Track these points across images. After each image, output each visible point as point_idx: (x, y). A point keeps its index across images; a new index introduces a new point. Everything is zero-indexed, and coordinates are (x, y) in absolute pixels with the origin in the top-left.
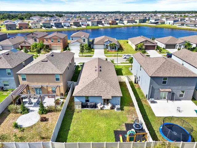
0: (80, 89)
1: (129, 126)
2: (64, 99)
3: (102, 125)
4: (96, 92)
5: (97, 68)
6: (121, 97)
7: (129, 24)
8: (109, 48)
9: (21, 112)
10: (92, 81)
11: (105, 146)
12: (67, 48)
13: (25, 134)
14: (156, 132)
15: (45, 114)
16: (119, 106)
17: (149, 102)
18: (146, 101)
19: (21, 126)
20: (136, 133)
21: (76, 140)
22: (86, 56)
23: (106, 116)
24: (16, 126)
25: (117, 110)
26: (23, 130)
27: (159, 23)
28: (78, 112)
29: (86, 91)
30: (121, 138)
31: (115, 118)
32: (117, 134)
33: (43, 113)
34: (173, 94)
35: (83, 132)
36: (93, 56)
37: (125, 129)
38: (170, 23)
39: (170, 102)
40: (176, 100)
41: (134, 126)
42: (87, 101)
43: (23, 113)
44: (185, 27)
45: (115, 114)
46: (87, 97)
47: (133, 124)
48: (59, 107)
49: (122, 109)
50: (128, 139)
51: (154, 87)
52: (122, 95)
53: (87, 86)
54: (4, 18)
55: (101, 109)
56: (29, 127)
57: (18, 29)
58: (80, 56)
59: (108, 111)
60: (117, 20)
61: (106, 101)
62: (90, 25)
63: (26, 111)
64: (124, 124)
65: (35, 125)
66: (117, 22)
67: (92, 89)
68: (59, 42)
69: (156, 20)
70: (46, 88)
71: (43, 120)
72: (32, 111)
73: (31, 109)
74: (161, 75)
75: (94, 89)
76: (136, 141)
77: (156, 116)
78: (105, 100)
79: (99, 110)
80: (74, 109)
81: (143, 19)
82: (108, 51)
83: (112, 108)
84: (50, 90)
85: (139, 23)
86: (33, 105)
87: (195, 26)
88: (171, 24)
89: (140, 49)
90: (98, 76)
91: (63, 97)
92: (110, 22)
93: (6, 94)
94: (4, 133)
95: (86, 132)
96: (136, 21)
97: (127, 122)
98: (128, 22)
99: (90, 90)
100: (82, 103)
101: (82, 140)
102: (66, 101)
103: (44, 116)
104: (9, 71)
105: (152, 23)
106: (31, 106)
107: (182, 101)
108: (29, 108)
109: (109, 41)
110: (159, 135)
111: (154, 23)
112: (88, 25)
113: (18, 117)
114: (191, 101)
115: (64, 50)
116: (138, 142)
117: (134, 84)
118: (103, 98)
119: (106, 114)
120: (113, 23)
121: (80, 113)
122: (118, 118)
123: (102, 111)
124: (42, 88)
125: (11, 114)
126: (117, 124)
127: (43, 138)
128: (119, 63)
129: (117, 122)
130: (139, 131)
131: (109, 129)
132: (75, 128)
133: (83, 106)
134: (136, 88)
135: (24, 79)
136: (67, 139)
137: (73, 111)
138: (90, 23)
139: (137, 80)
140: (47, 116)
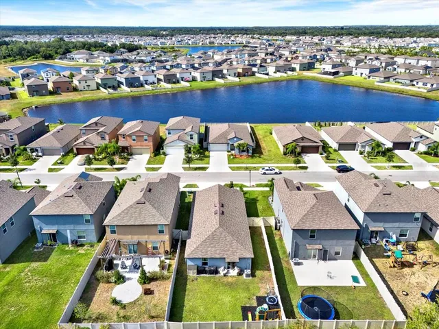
0: (195, 246)
1: (261, 300)
2: (170, 259)
3: (227, 299)
4: (218, 252)
5: (217, 208)
6: (252, 258)
7: (279, 75)
8: (237, 150)
9: (116, 282)
10: (210, 233)
11: (230, 326)
12: (161, 151)
13: (129, 312)
14: (294, 307)
15: (149, 283)
16: (249, 272)
17: (292, 264)
18: (288, 262)
19: (120, 301)
20: (270, 309)
21: (194, 319)
22: (196, 169)
23: (231, 286)
24: (115, 302)
25: (246, 277)
26: (124, 307)
27: (341, 73)
28: (193, 281)
29: (203, 251)
30: (250, 315)
31: (243, 289)
32: (246, 310)
33: (145, 283)
34: (326, 252)
35: (202, 309)
36: (207, 168)
37: (255, 305)
38: (362, 74)
39: (322, 262)
40: (330, 259)
41: (267, 300)
42: (205, 264)
43: (118, 282)
44: (391, 85)
45: (244, 282)
46: (205, 259)
47: (266, 297)
48: (165, 272)
49: (253, 275)
50: (257, 318)
51: (298, 242)
52: (253, 256)
53: (204, 241)
54: (9, 56)
55: (225, 275)
56: (131, 303)
57: (51, 93)
58: (184, 168)
59: (234, 279)
60: (255, 65)
61: (232, 265)
62: (199, 79)
63: (121, 279)
64: (255, 297)
65: (137, 300)
66: (255, 69)
67: (212, 247)
68: (146, 140)
69: (334, 67)
70: (144, 243)
71: (148, 292)
72: (129, 279)
73: (127, 275)
74: (307, 226)
75: (215, 247)
76: (267, 319)
77: (299, 285)
78: (229, 263)
79: (221, 277)
80: (187, 276)
81: (309, 63)
82: (235, 157)
83: (240, 274)
84: (150, 246)
85: (300, 70)
86: (127, 270)
87: (412, 83)
88: (364, 75)
89: (293, 152)
90: (220, 224)
91: (169, 256)
92: (240, 70)
93: (83, 252)
94: (101, 312)
95: (206, 309)
96: (293, 66)
97: (259, 295)
98: (278, 70)
99: (209, 249)
100: (198, 267)
101: (202, 318)
102: (174, 263)
103: (148, 286)
104: (89, 218)
105: (326, 73)
106: (126, 272)
107: (339, 261)
108: (124, 274)
109: (235, 137)
110: (297, 311)
111: (330, 74)
112: (194, 79)
113: (113, 288)
114: (351, 261)
115: (155, 155)
116: (270, 320)
117: (275, 232)
118: (227, 260)
119: (232, 284)
120: (247, 73)
121: (195, 282)
122: (248, 289)
123: (225, 279)
124: (139, 243)
125: (101, 285)
126: (245, 297)
127: (153, 317)
128: (253, 186)
129: (245, 294)
130: (273, 307)
131: (235, 305)
132: (191, 304)
133: (200, 271)
134: (277, 238)
135: (113, 232)
136: (182, 318)
137: (186, 279)
138: (197, 74)
139: (278, 225)
140: (152, 286)
